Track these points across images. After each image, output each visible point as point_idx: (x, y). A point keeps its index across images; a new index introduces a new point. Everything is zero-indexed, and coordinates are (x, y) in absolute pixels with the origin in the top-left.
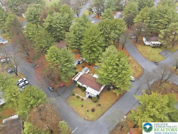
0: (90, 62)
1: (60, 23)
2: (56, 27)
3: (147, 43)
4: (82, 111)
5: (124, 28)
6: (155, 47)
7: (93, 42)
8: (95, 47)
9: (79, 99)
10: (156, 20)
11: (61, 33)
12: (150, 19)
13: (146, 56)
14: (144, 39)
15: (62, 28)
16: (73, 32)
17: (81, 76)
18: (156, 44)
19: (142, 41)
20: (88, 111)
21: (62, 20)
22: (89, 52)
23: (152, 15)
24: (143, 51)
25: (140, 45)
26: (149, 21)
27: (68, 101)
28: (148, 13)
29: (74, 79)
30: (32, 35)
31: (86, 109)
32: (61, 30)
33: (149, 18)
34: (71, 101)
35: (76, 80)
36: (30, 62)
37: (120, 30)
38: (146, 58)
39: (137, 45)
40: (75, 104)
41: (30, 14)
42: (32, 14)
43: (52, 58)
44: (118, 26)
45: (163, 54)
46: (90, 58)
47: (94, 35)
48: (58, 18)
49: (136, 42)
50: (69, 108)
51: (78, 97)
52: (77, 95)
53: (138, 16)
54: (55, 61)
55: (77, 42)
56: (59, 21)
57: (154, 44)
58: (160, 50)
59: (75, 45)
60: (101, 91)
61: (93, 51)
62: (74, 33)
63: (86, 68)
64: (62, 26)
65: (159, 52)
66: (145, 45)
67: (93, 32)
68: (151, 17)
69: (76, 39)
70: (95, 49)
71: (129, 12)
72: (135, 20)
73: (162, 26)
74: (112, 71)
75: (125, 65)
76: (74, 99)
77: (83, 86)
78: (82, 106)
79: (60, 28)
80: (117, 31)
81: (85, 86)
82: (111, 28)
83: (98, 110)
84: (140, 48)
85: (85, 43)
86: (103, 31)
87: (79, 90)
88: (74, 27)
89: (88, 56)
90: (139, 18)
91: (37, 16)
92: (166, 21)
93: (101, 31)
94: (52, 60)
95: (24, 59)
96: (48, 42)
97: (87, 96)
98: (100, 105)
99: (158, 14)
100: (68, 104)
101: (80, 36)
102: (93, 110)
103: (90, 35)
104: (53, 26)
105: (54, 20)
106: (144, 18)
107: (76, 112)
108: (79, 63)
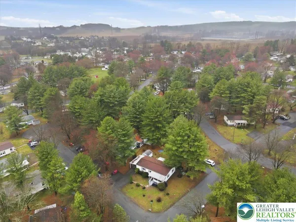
0: (154, 142)
1: (114, 97)
2: (108, 102)
3: (229, 123)
4: (144, 202)
5: (197, 101)
6: (240, 127)
7: (158, 116)
8: (159, 122)
9: (139, 188)
10: (238, 94)
11: (115, 110)
12: (230, 94)
13: (229, 137)
14: (225, 118)
15: (116, 102)
16: (132, 105)
17: (142, 159)
18: (242, 123)
19: (224, 120)
20: (152, 201)
21: (117, 94)
22: (153, 129)
23: (231, 88)
24: (225, 132)
25: (221, 126)
26: (228, 95)
27: (124, 190)
28: (226, 86)
29: (133, 162)
30: (79, 109)
31: (150, 200)
32: (115, 105)
33: (227, 92)
34: (129, 190)
35: (135, 163)
36: (70, 145)
37: (191, 104)
38: (229, 140)
39: (217, 125)
40: (133, 193)
41: (76, 88)
42: (78, 88)
43: (107, 130)
44: (188, 99)
45: (253, 135)
46: (154, 137)
47: (158, 107)
48: (112, 91)
49: (216, 122)
50: (125, 199)
51: (138, 185)
52: (135, 182)
53: (214, 90)
54: (110, 134)
55: (136, 118)
56: (113, 94)
57: (239, 124)
58: (248, 131)
59: (134, 122)
60: (169, 177)
61: (158, 128)
62: (133, 107)
63: (148, 151)
64: (117, 101)
65: (246, 133)
66: (227, 125)
67: (157, 103)
68: (230, 91)
69: (135, 114)
70: (160, 125)
71: (203, 86)
72: (211, 95)
73: (246, 102)
74: (182, 144)
75: (198, 135)
76: (132, 188)
77: (144, 171)
78: (144, 196)
79: (113, 103)
80: (187, 104)
81: (147, 170)
82: (180, 100)
83: (166, 200)
84: (221, 129)
85: (147, 117)
86: (170, 103)
87: (139, 177)
88: (134, 99)
89: (151, 134)
90: (216, 92)
91: (85, 90)
92: (249, 95)
93: (167, 103)
94: (107, 132)
95: (62, 142)
96: (100, 115)
97: (151, 183)
98: (168, 194)
99: (239, 88)
100: (125, 194)
101: (141, 110)
102: (159, 200)
103: (153, 107)
104: (105, 100)
105: (107, 94)
106: (221, 92)
107: (135, 203)
108: (138, 147)
